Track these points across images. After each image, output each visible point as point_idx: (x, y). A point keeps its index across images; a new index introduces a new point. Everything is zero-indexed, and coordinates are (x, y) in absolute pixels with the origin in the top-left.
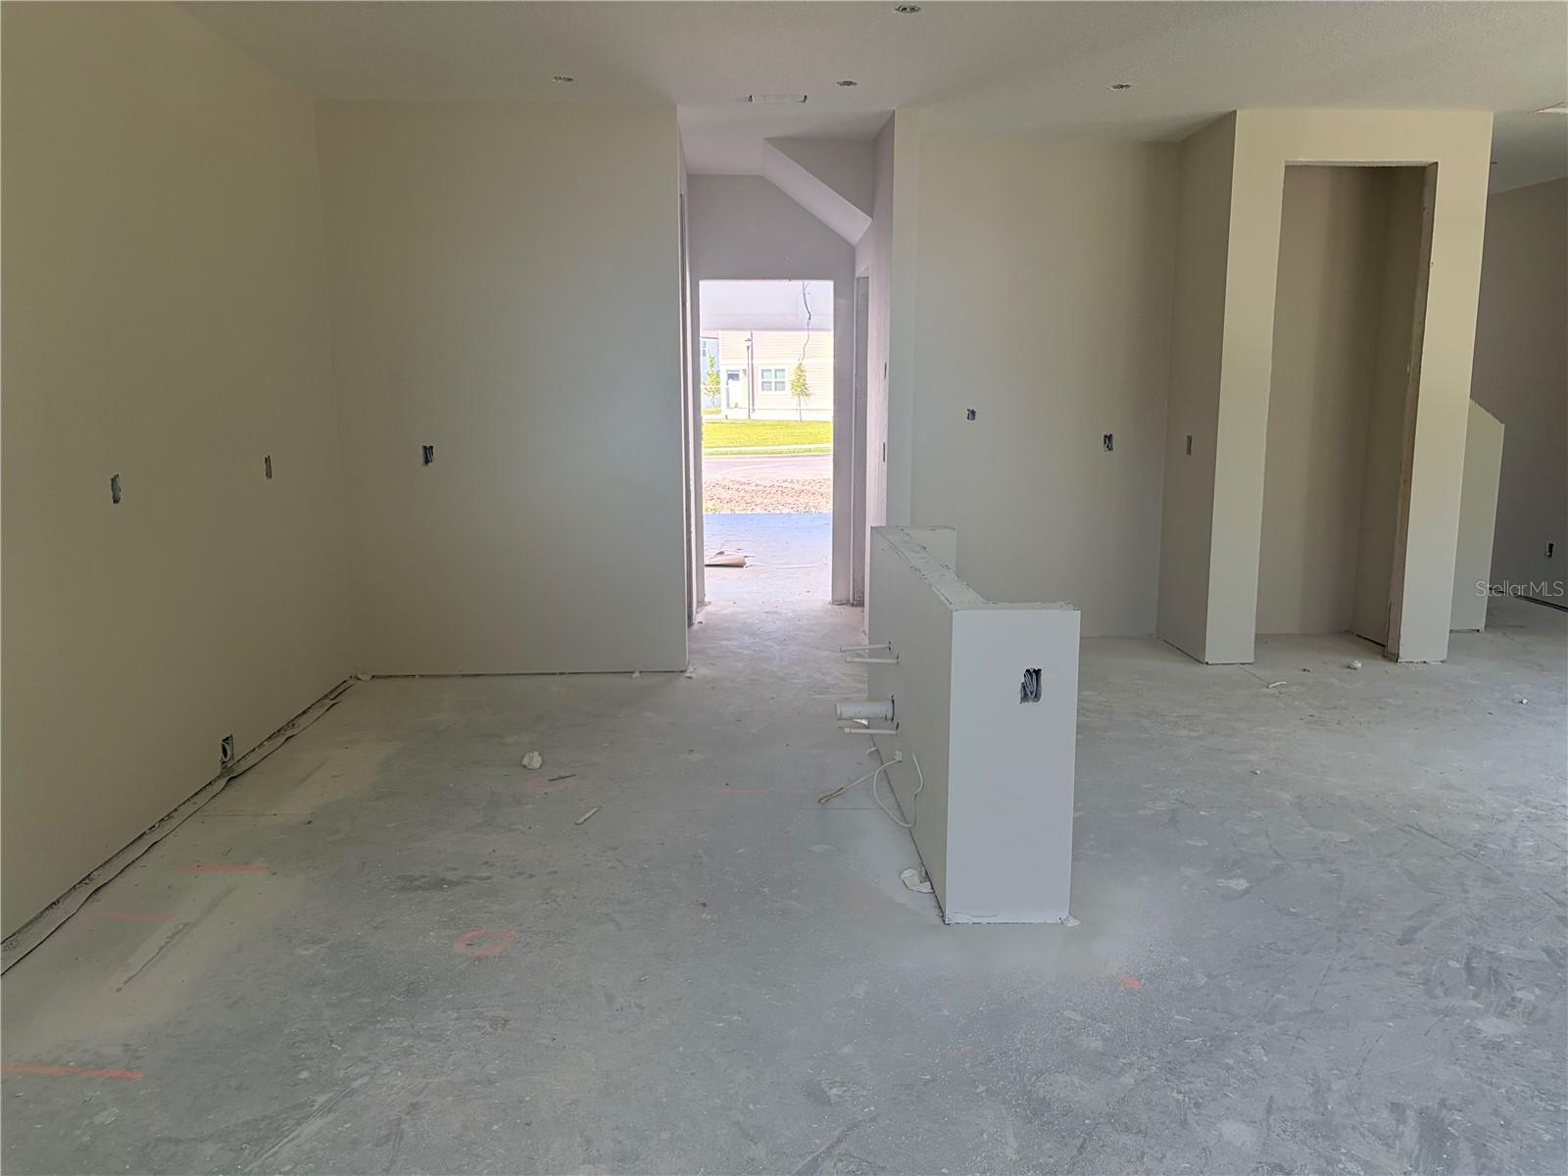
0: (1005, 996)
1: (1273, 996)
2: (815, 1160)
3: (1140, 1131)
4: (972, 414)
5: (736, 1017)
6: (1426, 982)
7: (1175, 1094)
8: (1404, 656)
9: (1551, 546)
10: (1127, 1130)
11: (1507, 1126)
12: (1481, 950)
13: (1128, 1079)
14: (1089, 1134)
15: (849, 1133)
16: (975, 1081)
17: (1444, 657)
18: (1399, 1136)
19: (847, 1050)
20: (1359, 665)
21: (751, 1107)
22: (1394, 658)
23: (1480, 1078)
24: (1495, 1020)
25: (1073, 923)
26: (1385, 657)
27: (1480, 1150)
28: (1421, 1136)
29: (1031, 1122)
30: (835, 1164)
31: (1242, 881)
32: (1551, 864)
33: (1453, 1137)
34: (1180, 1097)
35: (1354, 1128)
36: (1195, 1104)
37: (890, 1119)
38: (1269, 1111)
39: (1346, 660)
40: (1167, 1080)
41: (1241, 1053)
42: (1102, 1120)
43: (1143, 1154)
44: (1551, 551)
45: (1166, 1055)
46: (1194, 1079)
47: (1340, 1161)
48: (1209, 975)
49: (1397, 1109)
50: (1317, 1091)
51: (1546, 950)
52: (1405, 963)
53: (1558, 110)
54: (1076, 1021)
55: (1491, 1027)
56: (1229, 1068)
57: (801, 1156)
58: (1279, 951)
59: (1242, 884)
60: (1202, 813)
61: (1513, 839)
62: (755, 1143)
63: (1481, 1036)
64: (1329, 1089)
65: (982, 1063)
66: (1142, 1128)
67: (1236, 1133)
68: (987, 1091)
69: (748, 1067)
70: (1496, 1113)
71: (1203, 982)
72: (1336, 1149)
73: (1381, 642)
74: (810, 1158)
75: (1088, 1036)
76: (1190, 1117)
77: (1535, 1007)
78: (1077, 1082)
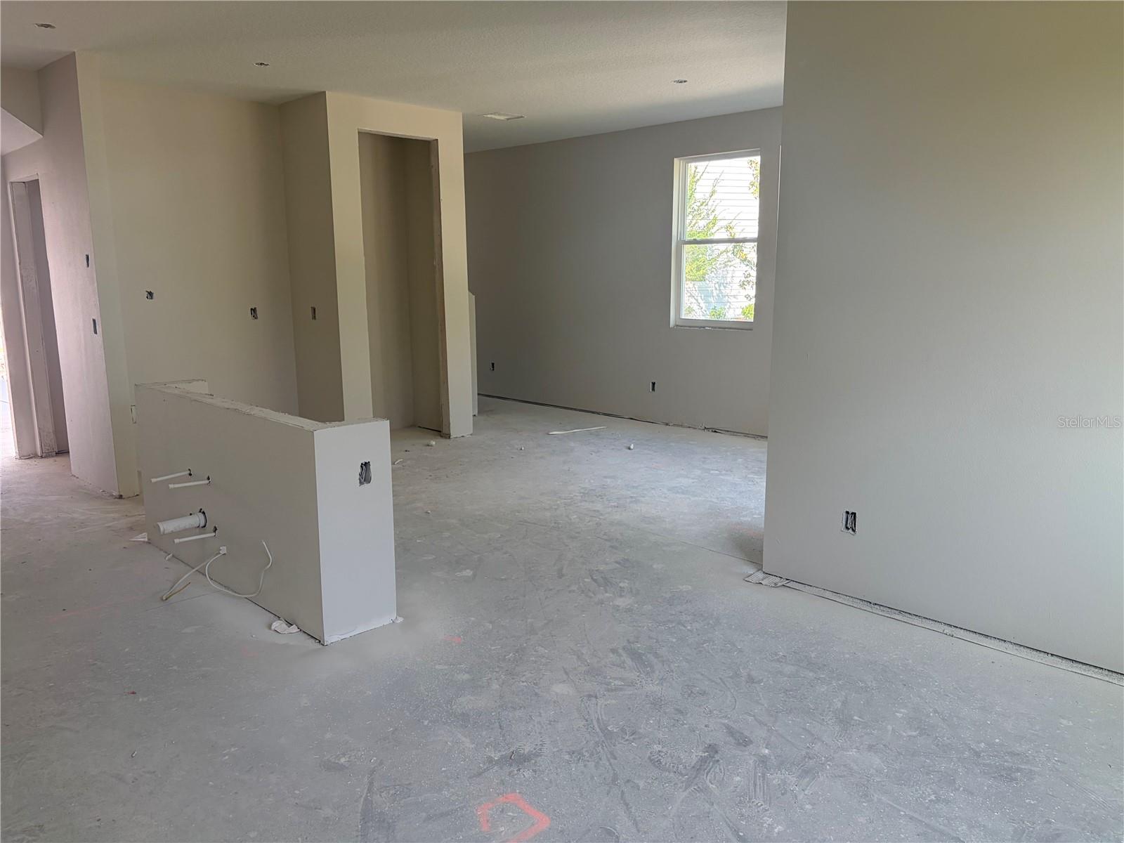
0: (396, 671)
1: (526, 622)
2: (366, 799)
3: (521, 707)
4: (150, 294)
5: (233, 749)
6: (583, 592)
7: (522, 684)
8: (453, 435)
9: (493, 364)
10: (515, 709)
11: (657, 642)
12: (593, 570)
13: (495, 686)
14: (499, 719)
15: (373, 776)
16: (419, 721)
17: (472, 432)
18: (624, 662)
19: (328, 736)
20: (434, 443)
21: (297, 792)
22: (448, 436)
23: (634, 626)
24: (621, 599)
25: (400, 620)
26: (442, 436)
27: (656, 655)
28: (632, 659)
29: (466, 727)
30: (380, 795)
31: (468, 571)
32: (589, 524)
33: (644, 654)
34: (525, 684)
35: (605, 666)
36: (534, 684)
37: (390, 759)
38: (567, 673)
39: (426, 442)
40: (513, 679)
41: (534, 653)
42: (499, 710)
43: (530, 716)
44: (493, 367)
45: (502, 668)
46: (525, 673)
47: (610, 682)
48: (491, 622)
49: (614, 651)
50: (578, 657)
51: (617, 562)
52: (568, 586)
53: (493, 116)
54: (445, 669)
55: (621, 602)
56: (536, 662)
57: (356, 801)
58: (512, 599)
59: (469, 573)
60: (418, 541)
61: (567, 516)
62: (320, 809)
63: (621, 608)
64: (583, 654)
65: (415, 710)
66: (521, 705)
67: (560, 689)
68: (430, 722)
69: (272, 773)
70: (650, 638)
71: (491, 627)
72: (605, 677)
73: (440, 430)
74: (362, 799)
75: (458, 674)
76: (536, 691)
77: (631, 588)
78: (472, 698)
